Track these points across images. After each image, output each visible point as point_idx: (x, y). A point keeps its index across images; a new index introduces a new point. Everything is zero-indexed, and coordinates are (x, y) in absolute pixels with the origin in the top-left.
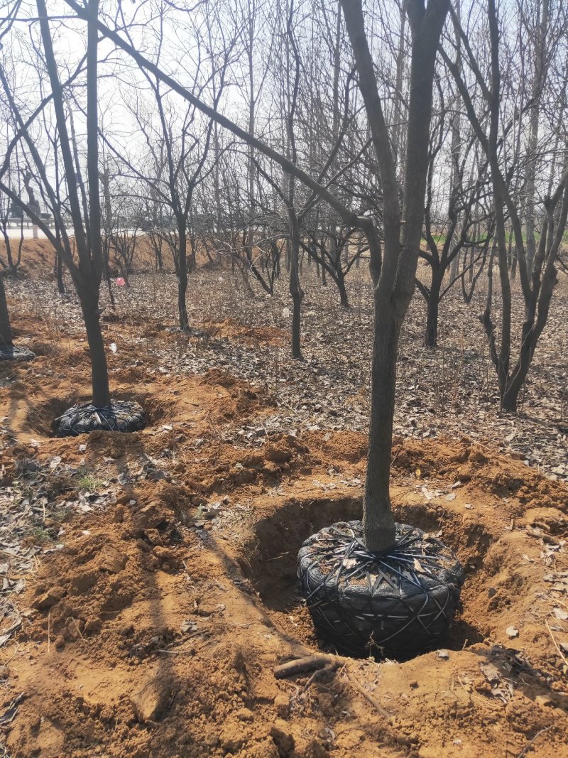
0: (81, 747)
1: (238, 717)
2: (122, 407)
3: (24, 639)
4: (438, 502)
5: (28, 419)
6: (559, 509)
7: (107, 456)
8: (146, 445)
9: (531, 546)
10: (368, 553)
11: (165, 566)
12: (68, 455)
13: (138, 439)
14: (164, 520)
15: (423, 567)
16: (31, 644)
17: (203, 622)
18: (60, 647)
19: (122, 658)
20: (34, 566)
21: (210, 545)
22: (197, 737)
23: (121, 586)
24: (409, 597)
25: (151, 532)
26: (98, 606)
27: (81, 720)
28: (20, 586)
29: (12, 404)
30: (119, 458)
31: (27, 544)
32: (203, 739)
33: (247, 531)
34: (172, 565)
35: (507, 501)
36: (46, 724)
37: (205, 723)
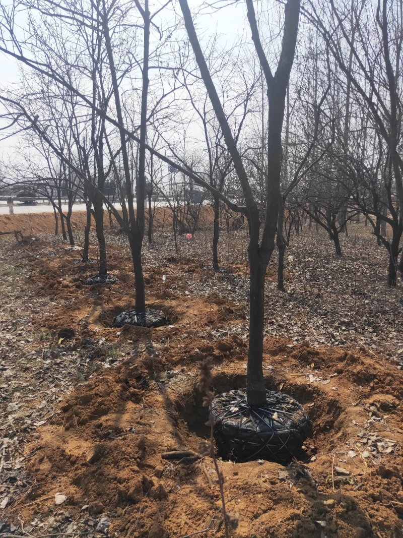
0: (57, 472)
1: (131, 469)
2: (152, 313)
3: (52, 423)
4: (317, 384)
5: (100, 317)
6: (395, 396)
7: (130, 340)
8: (153, 335)
9: (362, 415)
10: (247, 405)
11: (133, 399)
12: (109, 337)
13: (150, 331)
14: (141, 375)
15: (279, 417)
16: (55, 426)
17: (140, 428)
18: (67, 429)
19: (92, 438)
20: (70, 391)
21: (162, 391)
22: (106, 473)
23: (103, 404)
24: (261, 432)
25: (131, 380)
26: (89, 412)
27: (61, 460)
28: (60, 399)
29: (93, 308)
30: (136, 341)
31: (72, 380)
32: (109, 475)
33: (188, 387)
34: (137, 399)
35: (361, 387)
36: (46, 459)
37: (112, 468)
